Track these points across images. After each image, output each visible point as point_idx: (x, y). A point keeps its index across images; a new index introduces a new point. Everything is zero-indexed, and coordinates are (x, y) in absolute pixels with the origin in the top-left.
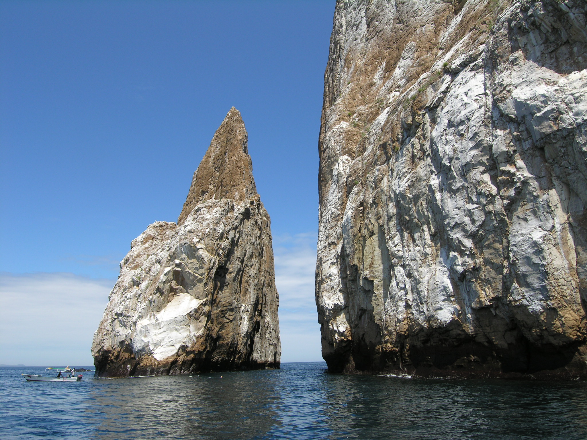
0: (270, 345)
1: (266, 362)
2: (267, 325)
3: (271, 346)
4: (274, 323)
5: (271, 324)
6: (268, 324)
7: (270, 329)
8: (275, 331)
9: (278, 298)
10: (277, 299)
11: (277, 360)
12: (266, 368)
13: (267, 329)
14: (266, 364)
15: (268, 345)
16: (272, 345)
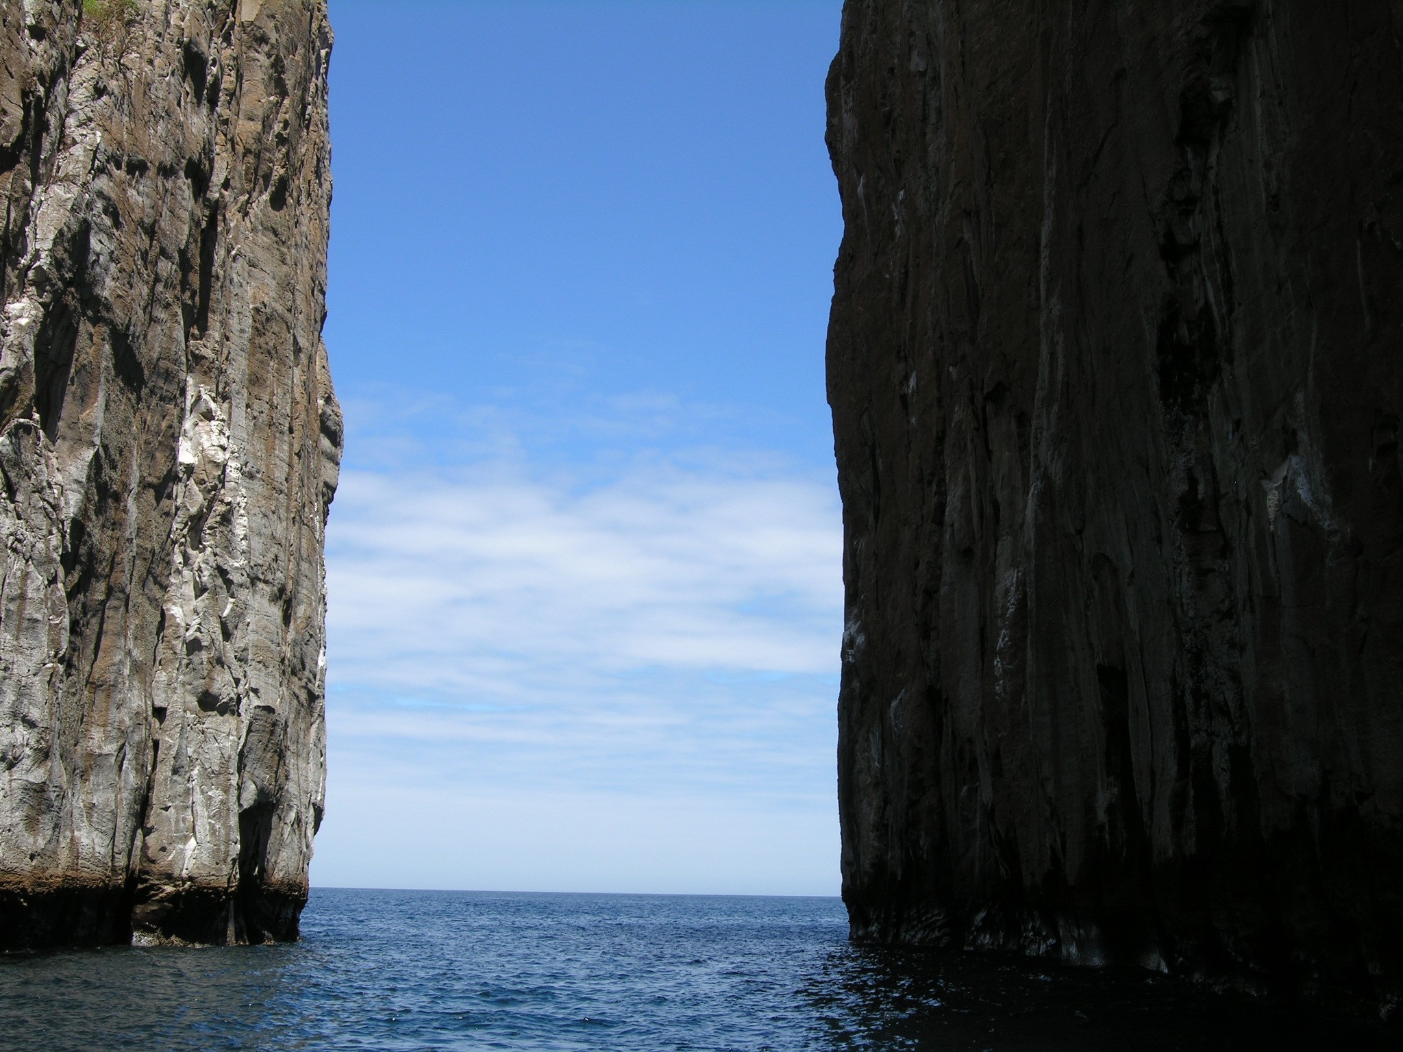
0: (208, 702)
1: (133, 878)
2: (190, 498)
3: (213, 721)
4: (280, 529)
5: (238, 494)
6: (213, 493)
7: (228, 547)
8: (285, 600)
9: (335, 437)
10: (325, 443)
11: (281, 864)
12: (141, 940)
13: (197, 544)
14: (144, 897)
15: (180, 702)
16: (225, 709)
